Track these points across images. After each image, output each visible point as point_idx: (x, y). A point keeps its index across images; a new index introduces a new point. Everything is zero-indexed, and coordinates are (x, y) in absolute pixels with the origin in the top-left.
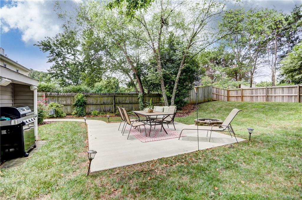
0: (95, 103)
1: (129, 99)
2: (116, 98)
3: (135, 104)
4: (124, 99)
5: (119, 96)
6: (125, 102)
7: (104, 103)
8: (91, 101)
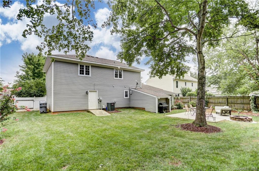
0: (214, 102)
1: (240, 101)
2: (229, 100)
3: (246, 104)
4: (236, 100)
5: (231, 98)
6: (236, 102)
7: (220, 102)
8: (211, 101)
